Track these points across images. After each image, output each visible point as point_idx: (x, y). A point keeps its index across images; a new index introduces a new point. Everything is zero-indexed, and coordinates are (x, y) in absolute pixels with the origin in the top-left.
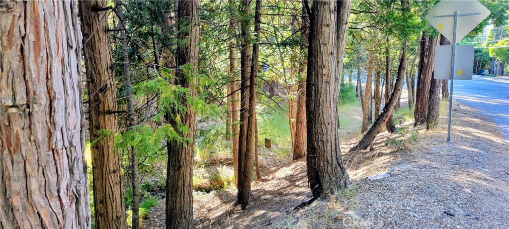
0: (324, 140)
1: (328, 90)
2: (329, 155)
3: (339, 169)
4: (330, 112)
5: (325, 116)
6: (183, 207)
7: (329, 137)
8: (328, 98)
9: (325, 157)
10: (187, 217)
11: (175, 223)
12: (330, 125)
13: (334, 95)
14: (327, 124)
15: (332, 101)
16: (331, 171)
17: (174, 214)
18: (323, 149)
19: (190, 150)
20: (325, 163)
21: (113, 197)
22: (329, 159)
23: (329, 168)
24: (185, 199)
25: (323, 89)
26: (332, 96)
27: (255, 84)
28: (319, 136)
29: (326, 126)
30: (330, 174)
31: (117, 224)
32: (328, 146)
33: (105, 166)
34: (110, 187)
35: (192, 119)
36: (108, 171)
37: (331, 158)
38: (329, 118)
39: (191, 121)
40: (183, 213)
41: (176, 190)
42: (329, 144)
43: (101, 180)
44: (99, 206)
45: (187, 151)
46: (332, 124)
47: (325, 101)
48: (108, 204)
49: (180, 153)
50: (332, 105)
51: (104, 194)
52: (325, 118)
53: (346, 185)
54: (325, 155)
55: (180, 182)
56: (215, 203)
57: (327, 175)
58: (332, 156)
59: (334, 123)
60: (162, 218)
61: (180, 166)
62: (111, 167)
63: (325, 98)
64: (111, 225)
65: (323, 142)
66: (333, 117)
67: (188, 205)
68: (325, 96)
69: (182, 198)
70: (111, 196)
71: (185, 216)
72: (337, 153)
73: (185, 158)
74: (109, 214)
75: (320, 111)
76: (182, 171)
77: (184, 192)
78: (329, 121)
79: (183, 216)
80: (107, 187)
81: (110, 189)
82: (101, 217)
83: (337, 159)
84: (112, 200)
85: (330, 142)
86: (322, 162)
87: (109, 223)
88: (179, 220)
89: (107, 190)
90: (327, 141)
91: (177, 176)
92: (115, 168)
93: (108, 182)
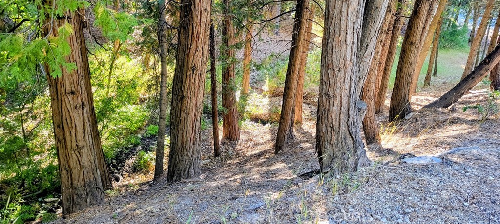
0: (331, 94)
1: (345, 14)
2: (335, 117)
3: (349, 141)
4: (343, 50)
5: (335, 56)
6: (186, 144)
7: (338, 90)
8: (343, 27)
9: (330, 120)
10: (190, 155)
11: (176, 159)
12: (343, 71)
13: (354, 23)
14: (337, 69)
15: (350, 32)
16: (336, 142)
17: (175, 149)
18: (327, 107)
19: (197, 79)
20: (329, 129)
21: (71, 123)
22: (336, 123)
23: (334, 137)
24: (188, 135)
25: (337, 11)
26: (351, 25)
27: (307, 8)
28: (324, 87)
29: (334, 73)
30: (334, 145)
31: (78, 154)
32: (335, 104)
33: (59, 84)
34: (67, 110)
35: (200, 41)
36: (64, 91)
37: (337, 123)
38: (342, 60)
39: (198, 44)
40: (185, 151)
41: (178, 123)
42: (337, 102)
43: (56, 100)
44: (58, 130)
45: (193, 81)
46: (345, 71)
47: (337, 30)
48: (65, 130)
49: (184, 82)
50: (349, 40)
51: (60, 117)
52: (334, 60)
53: (356, 166)
54: (329, 117)
55: (183, 115)
56: (264, 138)
57: (328, 146)
58: (340, 119)
59: (349, 68)
60: (206, 143)
61: (183, 97)
62: (67, 86)
63: (338, 25)
64: (70, 155)
65: (329, 96)
66: (348, 58)
67: (192, 142)
68: (338, 22)
69: (185, 134)
70: (69, 121)
71: (187, 154)
72: (349, 117)
73: (189, 88)
74: (67, 142)
75: (328, 48)
76: (185, 103)
77: (187, 127)
78: (342, 65)
79: (186, 153)
80: (63, 110)
81: (67, 114)
82: (60, 143)
83: (348, 127)
84: (70, 126)
85: (338, 98)
86: (324, 126)
87: (68, 152)
88: (180, 157)
89: (64, 114)
90: (335, 97)
91: (180, 107)
92: (73, 89)
93: (64, 104)
